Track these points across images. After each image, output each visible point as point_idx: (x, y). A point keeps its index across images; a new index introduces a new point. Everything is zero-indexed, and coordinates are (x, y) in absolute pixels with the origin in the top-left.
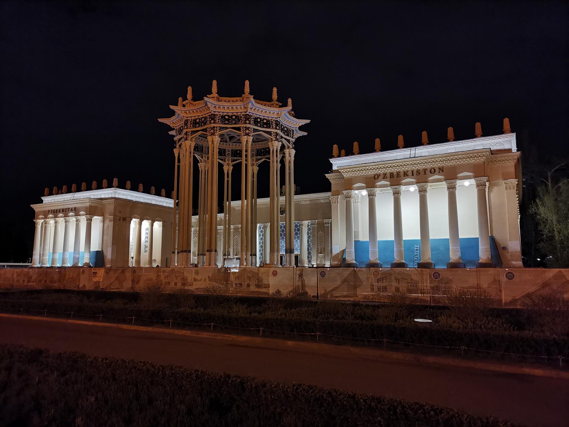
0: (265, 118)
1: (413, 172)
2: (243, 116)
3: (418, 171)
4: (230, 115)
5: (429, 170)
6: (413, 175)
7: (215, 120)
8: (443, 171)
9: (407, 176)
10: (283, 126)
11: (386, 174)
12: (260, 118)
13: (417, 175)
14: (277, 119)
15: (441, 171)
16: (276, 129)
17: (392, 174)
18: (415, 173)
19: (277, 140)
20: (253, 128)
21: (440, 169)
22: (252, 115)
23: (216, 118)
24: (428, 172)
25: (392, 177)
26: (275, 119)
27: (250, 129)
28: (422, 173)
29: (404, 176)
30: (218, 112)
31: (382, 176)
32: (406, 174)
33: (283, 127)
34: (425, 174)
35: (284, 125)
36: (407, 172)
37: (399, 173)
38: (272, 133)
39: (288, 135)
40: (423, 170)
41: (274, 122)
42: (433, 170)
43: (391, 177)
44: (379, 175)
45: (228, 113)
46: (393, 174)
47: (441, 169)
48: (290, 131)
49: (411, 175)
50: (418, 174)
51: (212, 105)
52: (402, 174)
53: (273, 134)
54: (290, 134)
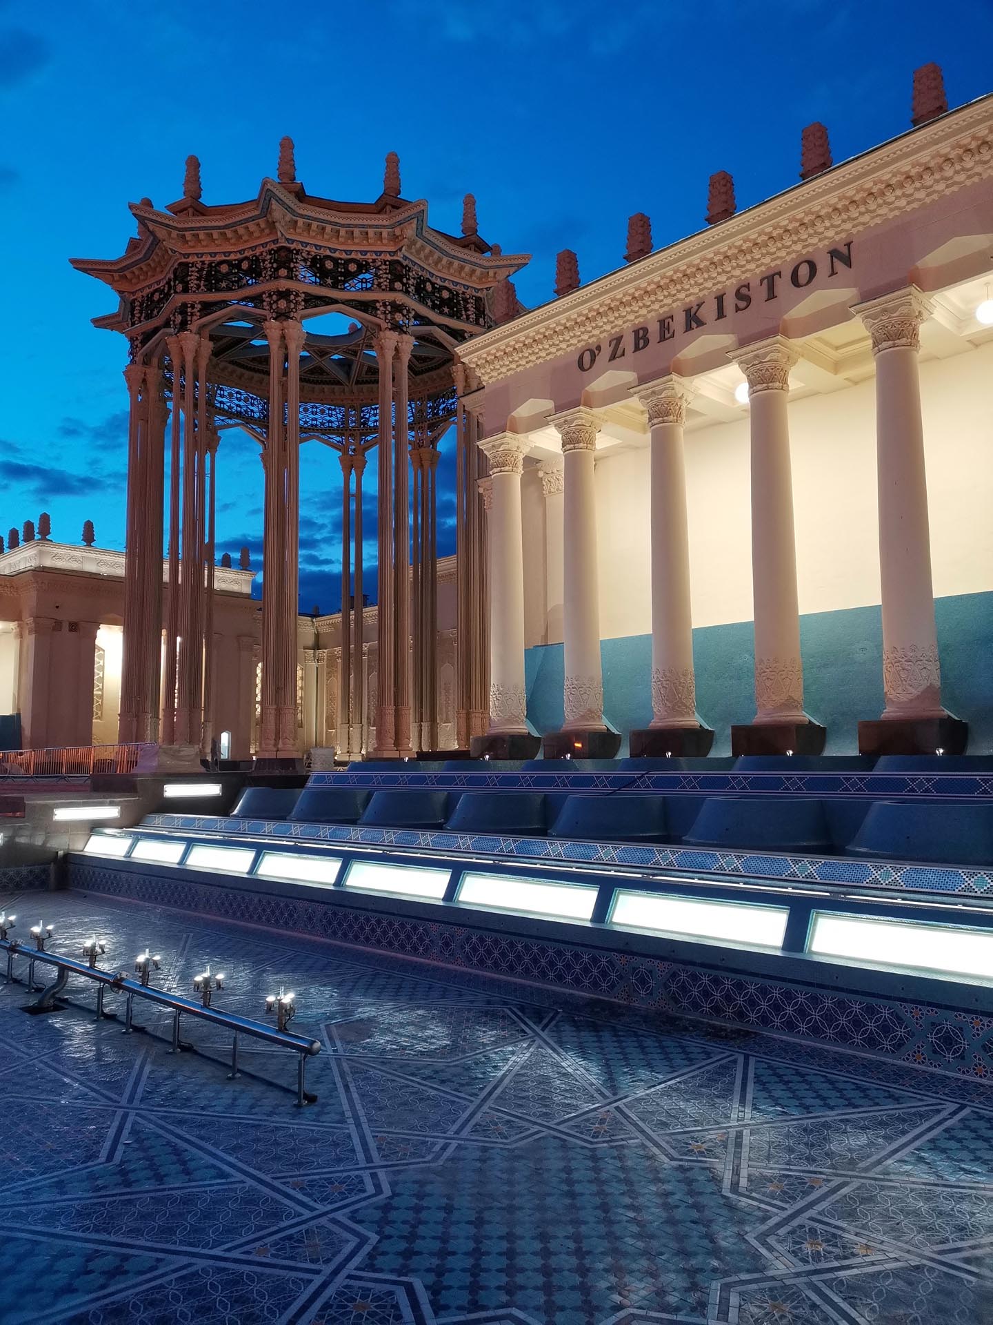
0: (353, 256)
1: (720, 299)
2: (270, 254)
3: (744, 291)
4: (235, 260)
5: (787, 274)
6: (721, 314)
7: (187, 283)
8: (847, 261)
9: (700, 323)
10: (433, 284)
11: (622, 336)
12: (335, 260)
13: (738, 309)
14: (395, 258)
15: (839, 265)
16: (392, 289)
17: (641, 332)
18: (730, 302)
19: (397, 327)
20: (304, 293)
21: (834, 253)
22: (300, 247)
23: (191, 275)
24: (783, 285)
25: (642, 342)
26: (389, 258)
27: (292, 297)
28: (759, 293)
29: (689, 328)
30: (197, 254)
31: (606, 351)
32: (693, 319)
33: (433, 287)
34: (772, 295)
35: (438, 281)
36: (699, 306)
37: (666, 321)
38: (378, 305)
39: (455, 315)
40: (762, 281)
41: (384, 267)
42: (804, 271)
43: (637, 348)
44: (594, 352)
45: (230, 253)
46: (646, 330)
47: (841, 256)
48: (465, 300)
49: (715, 314)
50: (742, 304)
51: (170, 234)
52: (680, 319)
53: (382, 308)
54: (467, 310)
